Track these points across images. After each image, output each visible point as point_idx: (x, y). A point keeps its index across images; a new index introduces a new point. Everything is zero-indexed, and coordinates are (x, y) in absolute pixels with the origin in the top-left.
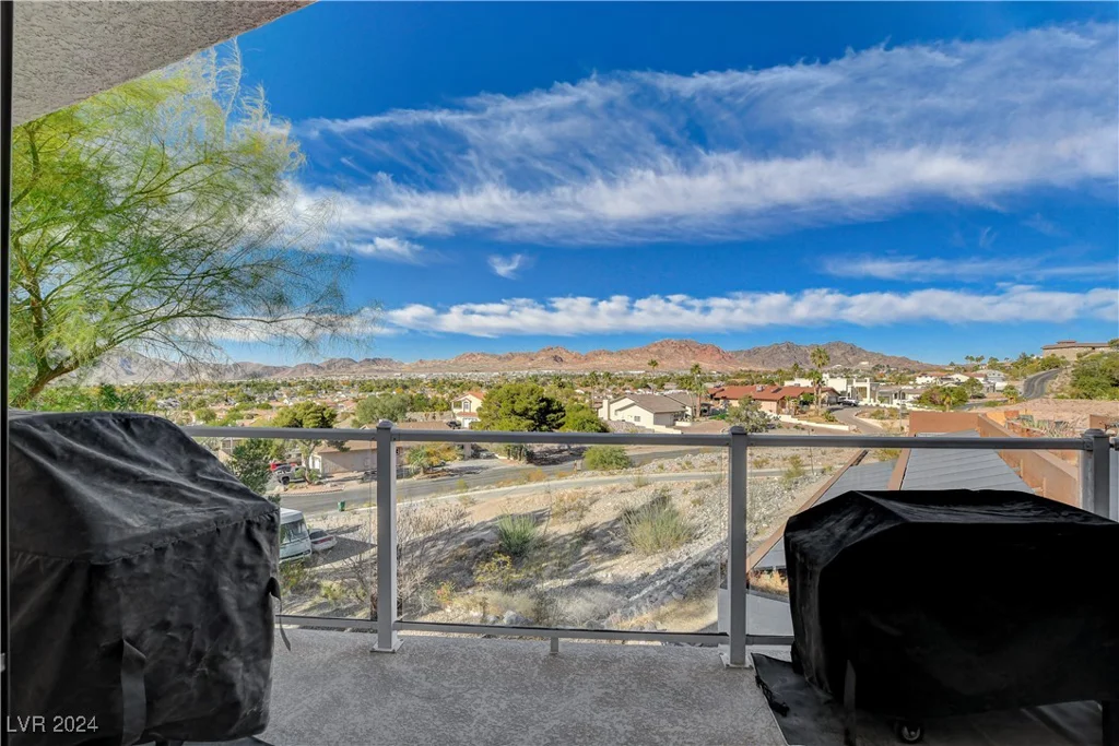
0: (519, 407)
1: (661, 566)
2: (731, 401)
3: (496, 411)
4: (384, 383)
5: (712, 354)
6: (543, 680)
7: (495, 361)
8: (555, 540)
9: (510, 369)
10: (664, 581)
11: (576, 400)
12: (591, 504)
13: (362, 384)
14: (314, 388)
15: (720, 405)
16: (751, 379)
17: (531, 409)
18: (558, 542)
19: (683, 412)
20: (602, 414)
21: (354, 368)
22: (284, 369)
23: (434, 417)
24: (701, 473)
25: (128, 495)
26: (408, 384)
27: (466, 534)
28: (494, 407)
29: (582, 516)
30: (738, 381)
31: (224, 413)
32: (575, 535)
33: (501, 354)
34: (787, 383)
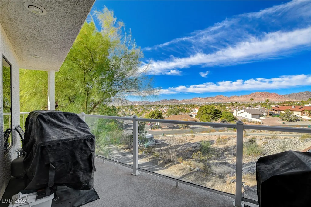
0: (208, 112)
1: (250, 162)
2: (281, 111)
3: (202, 113)
4: (174, 105)
5: (274, 96)
6: (169, 194)
7: (203, 99)
8: (216, 149)
9: (207, 102)
10: (248, 167)
11: (226, 110)
12: (228, 140)
13: (169, 105)
14: (159, 107)
15: (277, 112)
16: (290, 104)
17: (212, 112)
18: (218, 150)
19: (263, 114)
20: (234, 114)
21: (167, 102)
22: (153, 102)
23: (186, 114)
24: (268, 134)
25: (58, 131)
26: (180, 106)
27: (192, 145)
28: (202, 112)
29: (225, 143)
30: (285, 104)
31: (140, 112)
32: (223, 149)
33: (205, 98)
34: (306, 105)
